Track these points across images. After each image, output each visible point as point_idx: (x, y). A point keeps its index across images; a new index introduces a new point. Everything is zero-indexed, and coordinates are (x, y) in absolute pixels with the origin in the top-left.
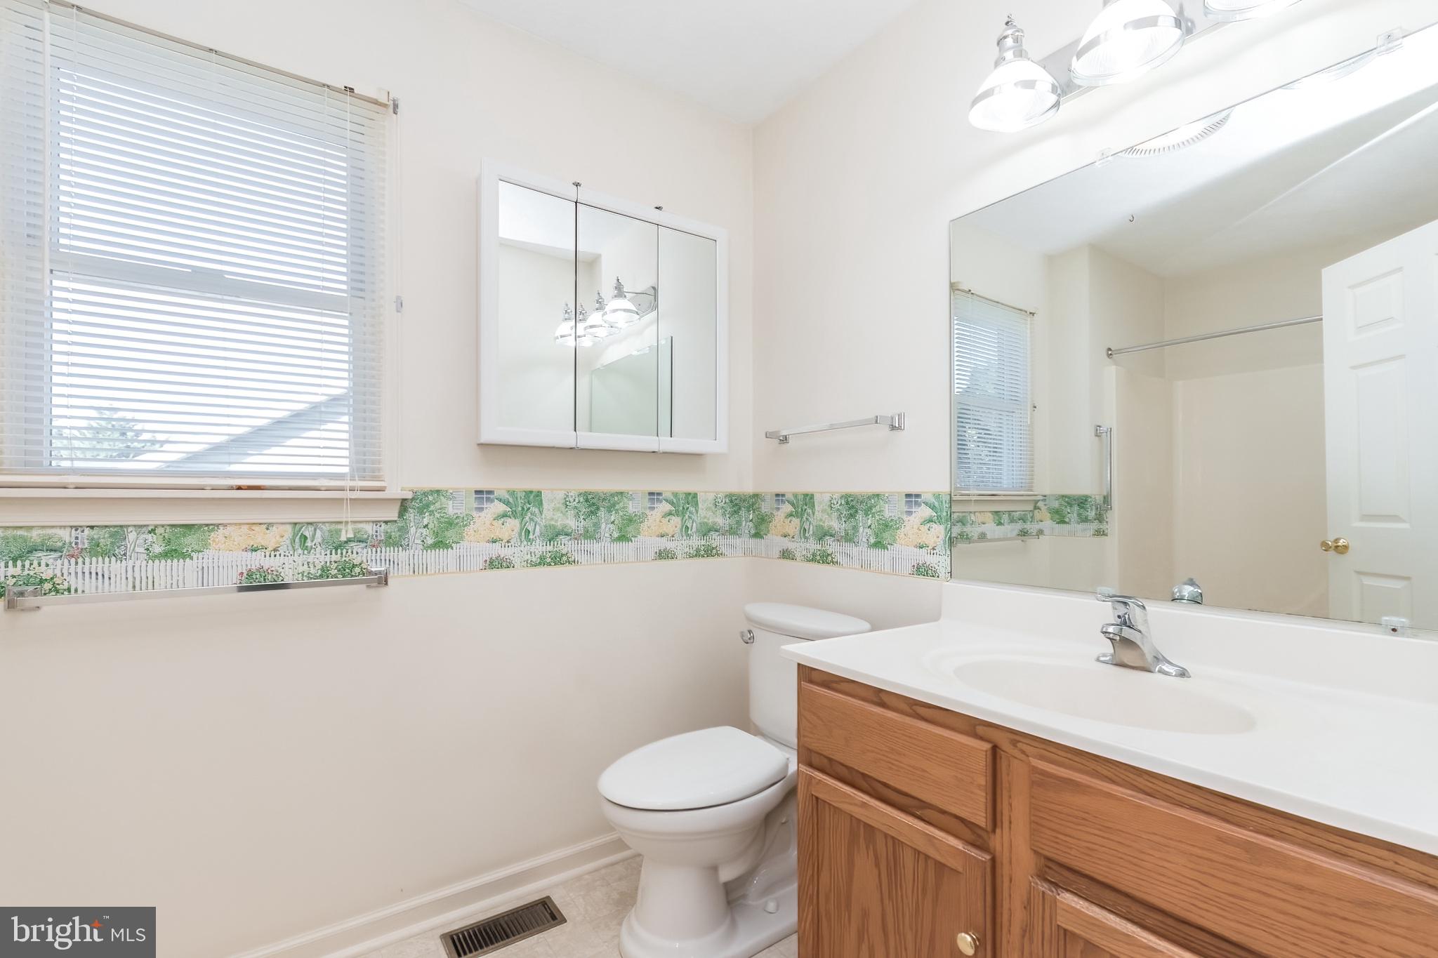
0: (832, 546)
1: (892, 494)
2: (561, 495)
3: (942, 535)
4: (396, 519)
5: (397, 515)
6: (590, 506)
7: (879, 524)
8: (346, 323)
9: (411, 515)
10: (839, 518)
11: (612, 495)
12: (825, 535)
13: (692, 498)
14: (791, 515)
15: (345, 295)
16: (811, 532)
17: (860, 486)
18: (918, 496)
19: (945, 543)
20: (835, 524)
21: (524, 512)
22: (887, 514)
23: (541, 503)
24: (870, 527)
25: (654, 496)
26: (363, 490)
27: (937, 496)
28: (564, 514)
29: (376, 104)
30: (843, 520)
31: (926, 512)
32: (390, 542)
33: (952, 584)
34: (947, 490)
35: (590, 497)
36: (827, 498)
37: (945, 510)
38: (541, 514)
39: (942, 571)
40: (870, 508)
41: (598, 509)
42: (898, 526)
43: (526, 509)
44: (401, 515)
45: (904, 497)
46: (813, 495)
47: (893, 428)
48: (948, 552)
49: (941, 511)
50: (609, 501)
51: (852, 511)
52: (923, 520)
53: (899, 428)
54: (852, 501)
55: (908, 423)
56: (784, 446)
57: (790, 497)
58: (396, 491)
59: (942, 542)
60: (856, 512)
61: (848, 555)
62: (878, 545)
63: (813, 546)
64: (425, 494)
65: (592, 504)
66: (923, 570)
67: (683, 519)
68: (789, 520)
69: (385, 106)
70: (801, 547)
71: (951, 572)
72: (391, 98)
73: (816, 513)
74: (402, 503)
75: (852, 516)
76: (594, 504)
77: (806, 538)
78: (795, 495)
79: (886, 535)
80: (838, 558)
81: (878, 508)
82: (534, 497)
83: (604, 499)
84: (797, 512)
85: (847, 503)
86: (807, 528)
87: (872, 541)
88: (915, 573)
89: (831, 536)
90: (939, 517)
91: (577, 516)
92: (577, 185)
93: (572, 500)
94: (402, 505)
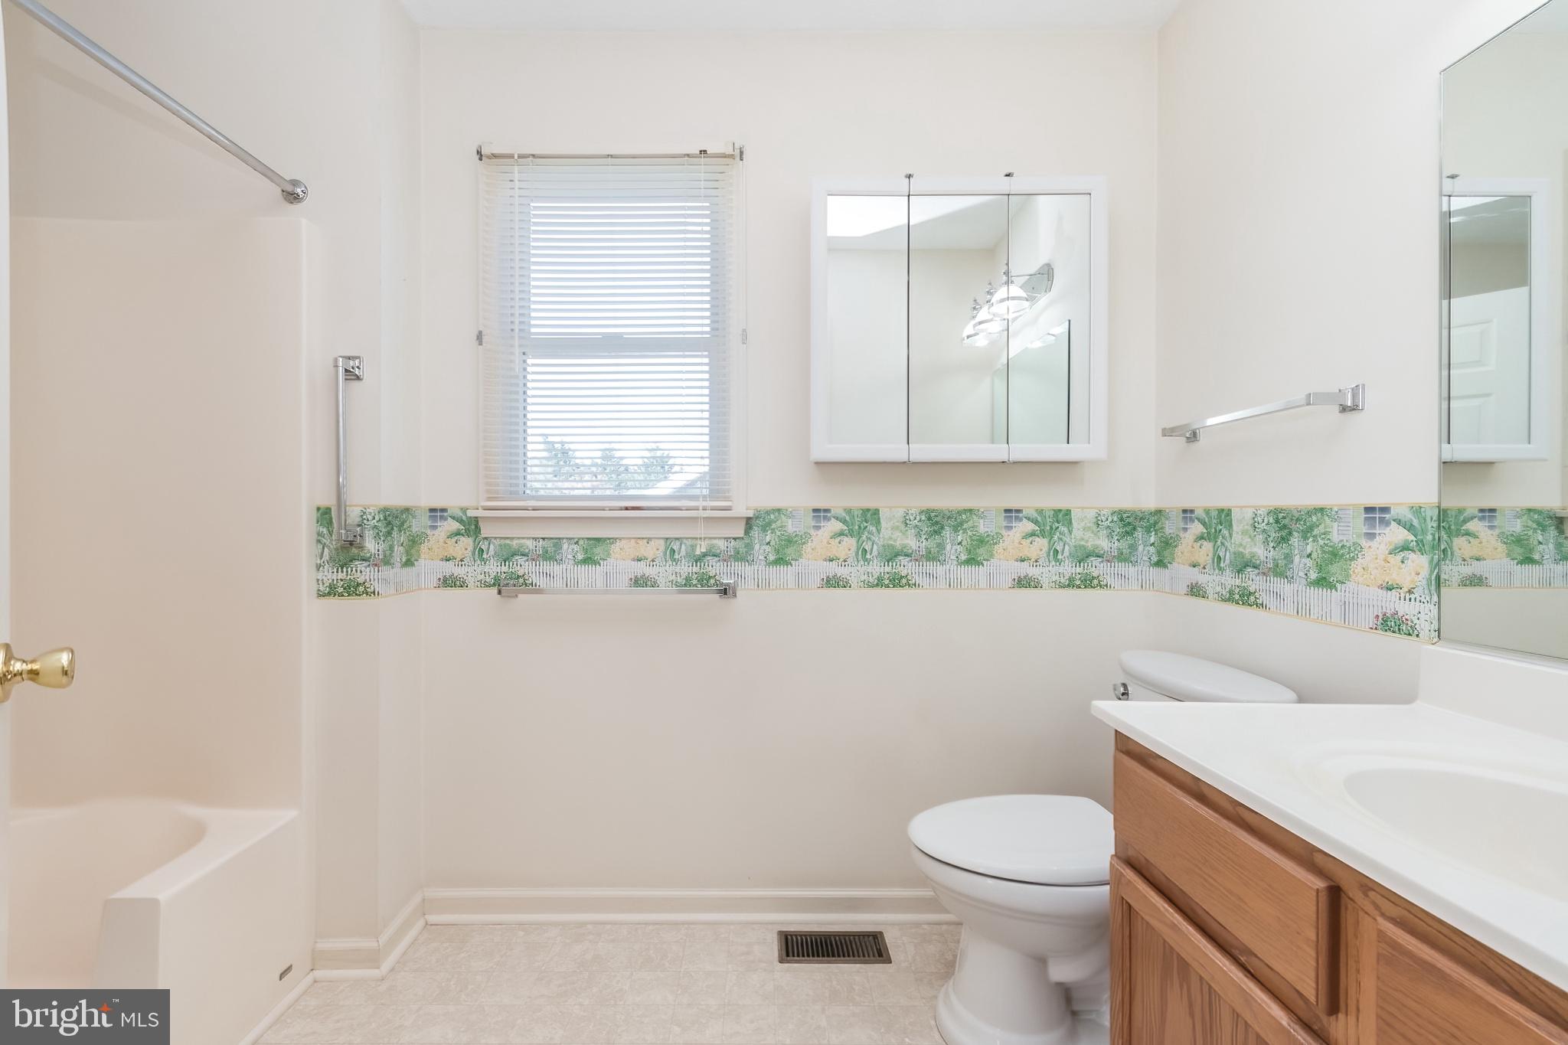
0: (1254, 582)
1: (1343, 508)
2: (900, 513)
3: (1425, 572)
4: (742, 536)
5: (743, 532)
6: (933, 525)
7: (1324, 552)
8: (706, 360)
9: (755, 532)
10: (1266, 542)
11: (959, 513)
12: (1246, 565)
13: (1063, 516)
14: (1201, 538)
15: (708, 336)
16: (1227, 562)
17: (1296, 497)
18: (1385, 510)
19: (1429, 584)
20: (1259, 551)
21: (861, 530)
22: (1335, 537)
23: (878, 522)
24: (1309, 556)
25: (1012, 514)
26: (713, 509)
27: (1417, 510)
28: (904, 534)
29: (725, 157)
30: (1272, 545)
31: (1397, 534)
32: (738, 557)
33: (1442, 649)
34: (1435, 500)
35: (933, 515)
36: (1249, 514)
37: (1431, 531)
38: (879, 533)
39: (1425, 626)
40: (1311, 529)
41: (942, 528)
42: (1352, 555)
43: (862, 527)
44: (747, 532)
45: (1363, 511)
46: (1230, 510)
47: (1344, 409)
48: (1435, 598)
49: (1424, 532)
50: (957, 519)
51: (1284, 533)
52: (1392, 547)
53: (1354, 408)
54: (1284, 518)
55: (1369, 399)
56: (1195, 446)
57: (1199, 513)
58: (742, 510)
59: (1424, 582)
60: (1290, 534)
61: (1278, 595)
62: (1323, 582)
63: (1230, 580)
64: (768, 513)
65: (936, 522)
66: (1390, 624)
67: (1050, 540)
68: (1199, 544)
69: (732, 156)
70: (1216, 582)
71: (1439, 630)
72: (737, 146)
73: (1234, 535)
74: (747, 521)
75: (1284, 540)
76: (937, 523)
77: (1220, 569)
78: (1207, 512)
79: (1334, 568)
80: (1264, 598)
81: (1321, 528)
82: (872, 516)
83: (949, 518)
84: (1208, 533)
85: (1277, 521)
86: (1222, 555)
87: (1313, 575)
88: (1379, 627)
89: (1254, 567)
90: (1420, 543)
91: (918, 535)
92: (909, 176)
93: (912, 518)
94: (747, 523)
